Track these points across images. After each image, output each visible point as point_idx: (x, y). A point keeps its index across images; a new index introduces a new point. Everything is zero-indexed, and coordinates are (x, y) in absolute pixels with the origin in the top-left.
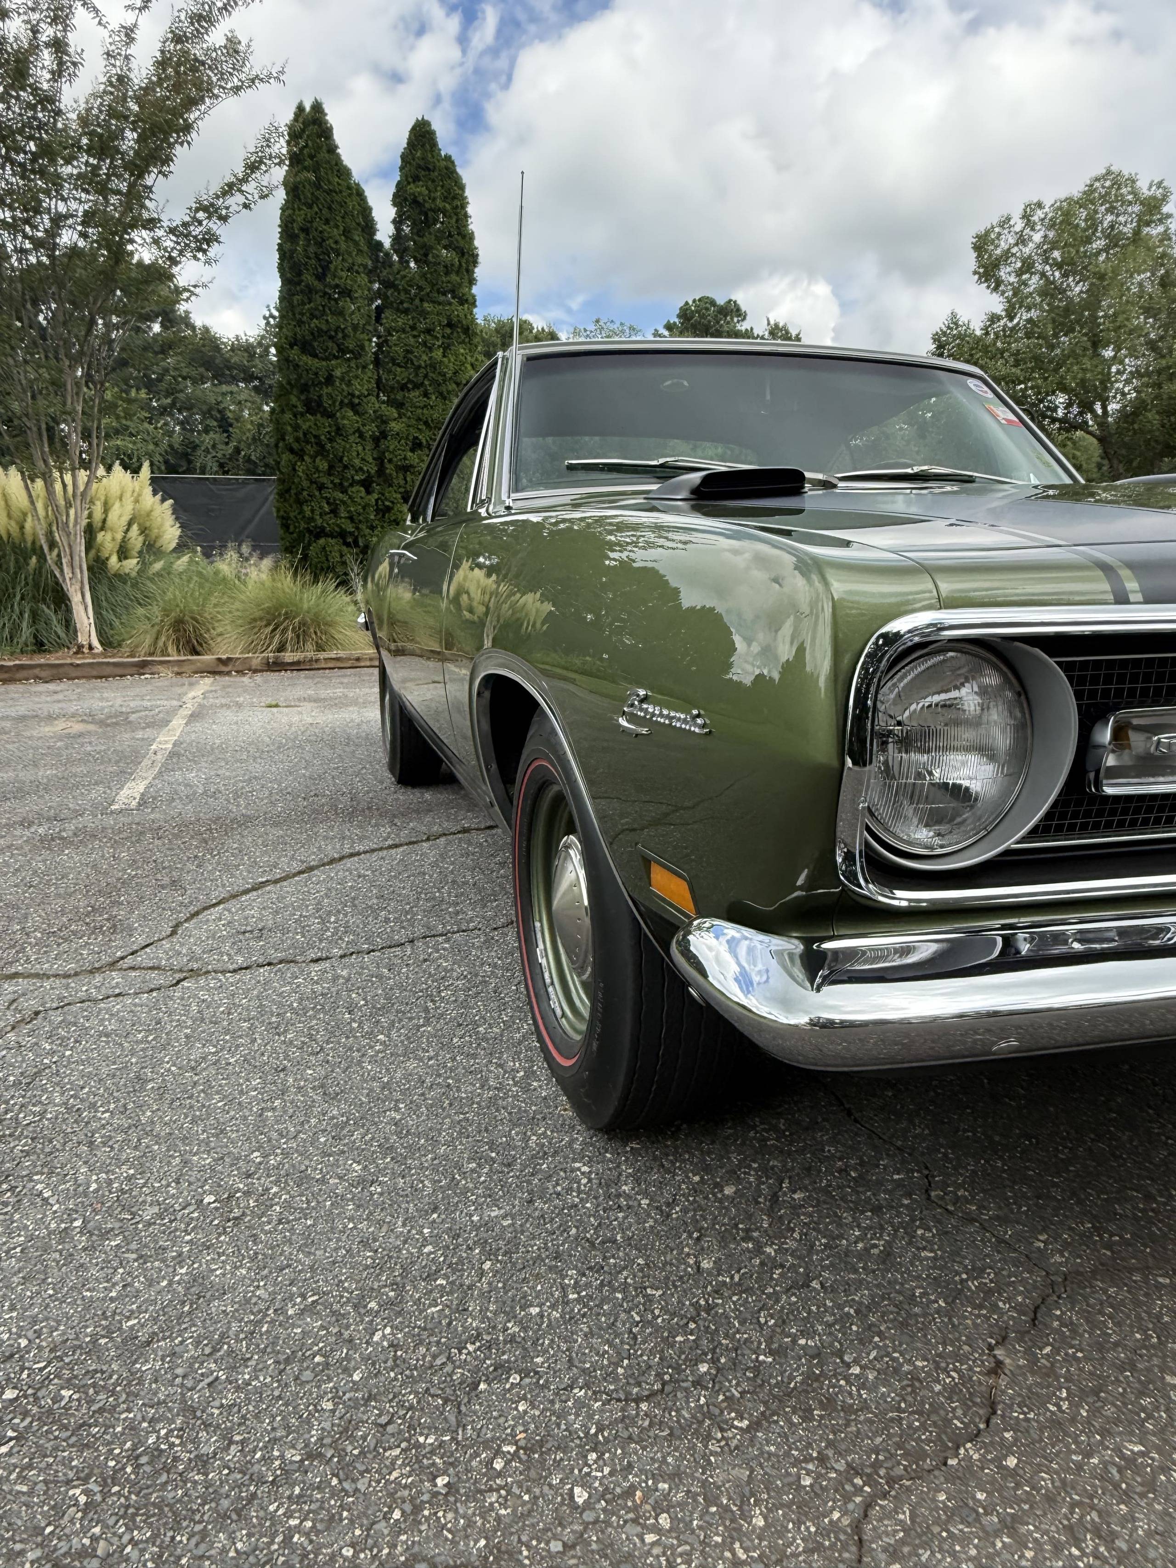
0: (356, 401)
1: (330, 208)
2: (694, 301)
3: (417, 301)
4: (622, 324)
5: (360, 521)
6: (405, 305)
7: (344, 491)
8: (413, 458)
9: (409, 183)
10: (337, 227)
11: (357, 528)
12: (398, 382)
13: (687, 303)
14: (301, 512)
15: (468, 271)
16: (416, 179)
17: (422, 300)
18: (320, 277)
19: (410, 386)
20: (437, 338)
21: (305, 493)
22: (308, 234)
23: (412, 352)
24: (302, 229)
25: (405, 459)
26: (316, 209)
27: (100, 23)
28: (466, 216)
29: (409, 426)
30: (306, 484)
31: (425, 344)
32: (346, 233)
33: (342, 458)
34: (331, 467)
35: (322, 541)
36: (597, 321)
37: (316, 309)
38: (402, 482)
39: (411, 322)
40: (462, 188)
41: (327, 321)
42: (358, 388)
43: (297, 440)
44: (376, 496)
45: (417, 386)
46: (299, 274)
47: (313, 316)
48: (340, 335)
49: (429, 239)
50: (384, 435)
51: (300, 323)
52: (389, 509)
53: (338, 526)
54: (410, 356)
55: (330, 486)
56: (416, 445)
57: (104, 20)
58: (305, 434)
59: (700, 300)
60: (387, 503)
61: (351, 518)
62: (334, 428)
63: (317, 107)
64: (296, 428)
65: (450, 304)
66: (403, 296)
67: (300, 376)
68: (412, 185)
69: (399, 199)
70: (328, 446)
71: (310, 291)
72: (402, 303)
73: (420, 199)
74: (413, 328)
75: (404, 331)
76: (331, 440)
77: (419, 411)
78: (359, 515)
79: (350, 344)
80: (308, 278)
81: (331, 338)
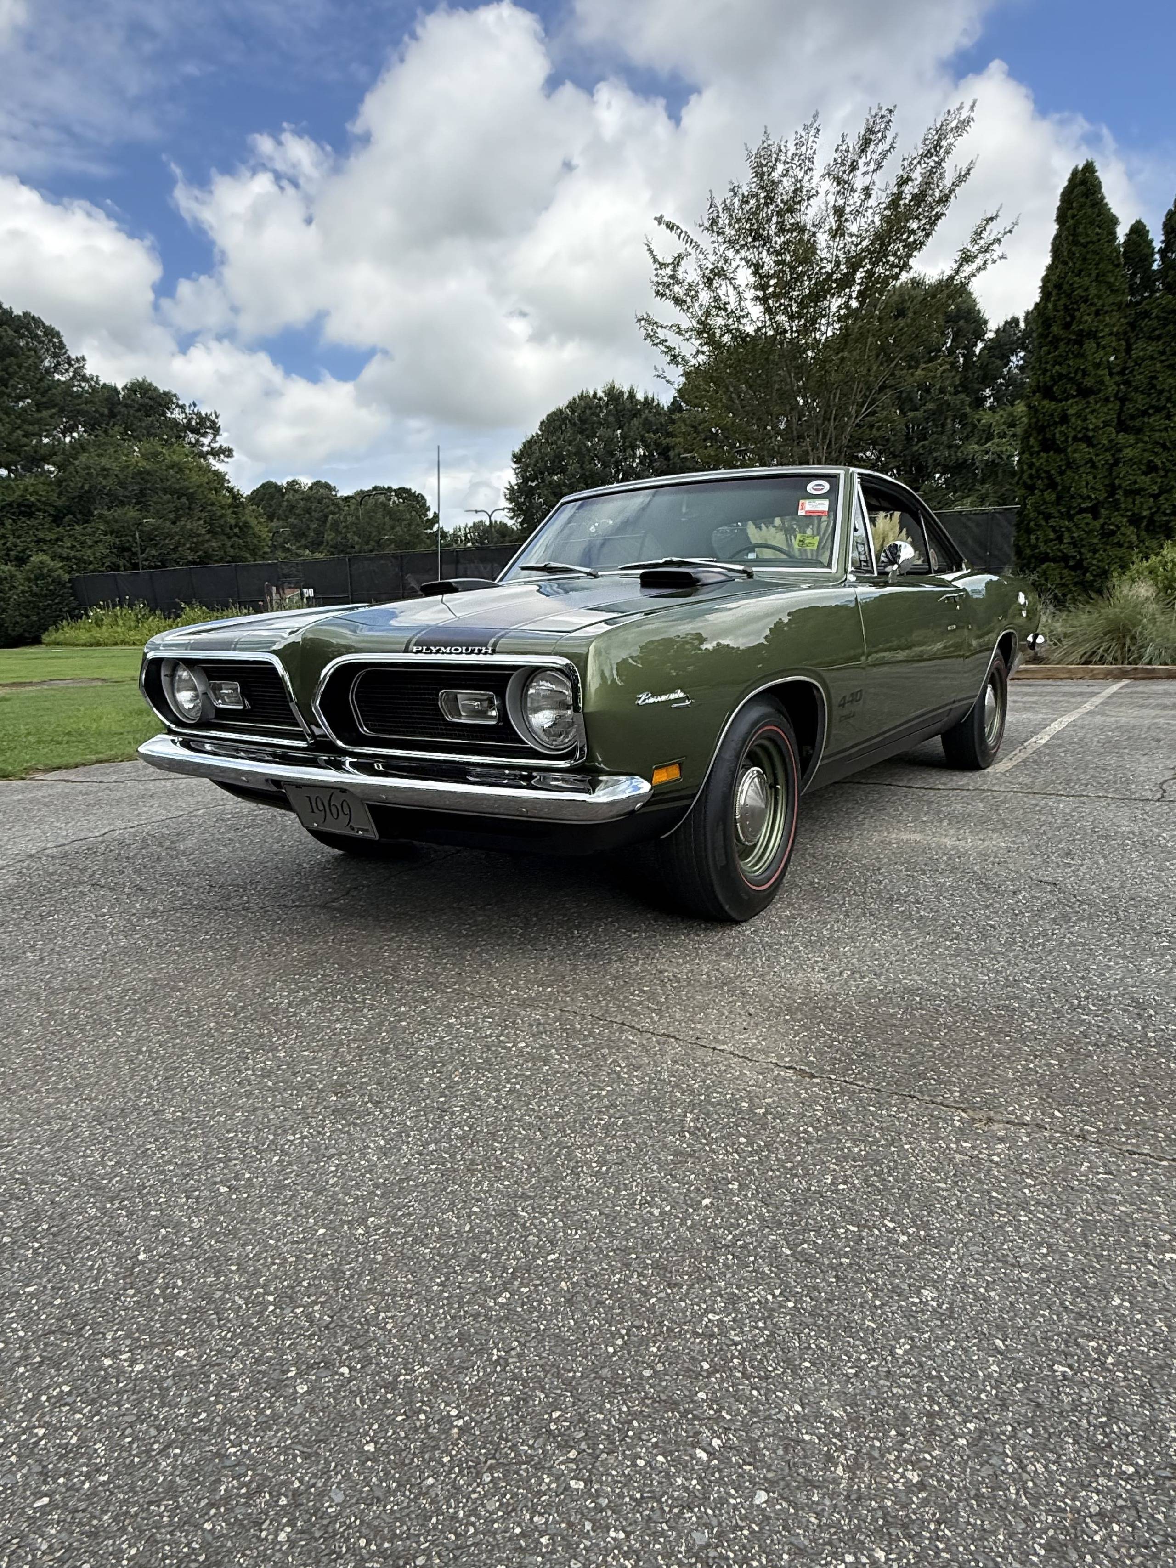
0: (1091, 434)
1: (1085, 260)
5: (1083, 546)
6: (1157, 332)
7: (1071, 518)
8: (1144, 481)
10: (1089, 275)
11: (1080, 553)
12: (1138, 409)
14: (1029, 540)
18: (1067, 326)
19: (1151, 411)
21: (1032, 524)
22: (1061, 289)
23: (1156, 378)
24: (1055, 286)
26: (1071, 264)
29: (1144, 450)
30: (1032, 515)
32: (1100, 278)
33: (1070, 488)
34: (1059, 498)
35: (1044, 566)
37: (1060, 356)
38: (1130, 506)
39: (1161, 348)
41: (1069, 366)
42: (1093, 421)
43: (1031, 477)
44: (1102, 521)
45: (1158, 410)
46: (1050, 326)
47: (1056, 363)
48: (1080, 375)
50: (1116, 462)
51: (1045, 371)
52: (1113, 533)
53: (1060, 550)
54: (1154, 382)
55: (1057, 515)
56: (1151, 468)
58: (1037, 471)
60: (1112, 527)
61: (1074, 544)
62: (1064, 462)
64: (1031, 466)
67: (1038, 420)
70: (1058, 479)
75: (1152, 358)
76: (1062, 473)
77: (1158, 434)
78: (1082, 540)
79: (1089, 382)
80: (1055, 329)
81: (1071, 379)
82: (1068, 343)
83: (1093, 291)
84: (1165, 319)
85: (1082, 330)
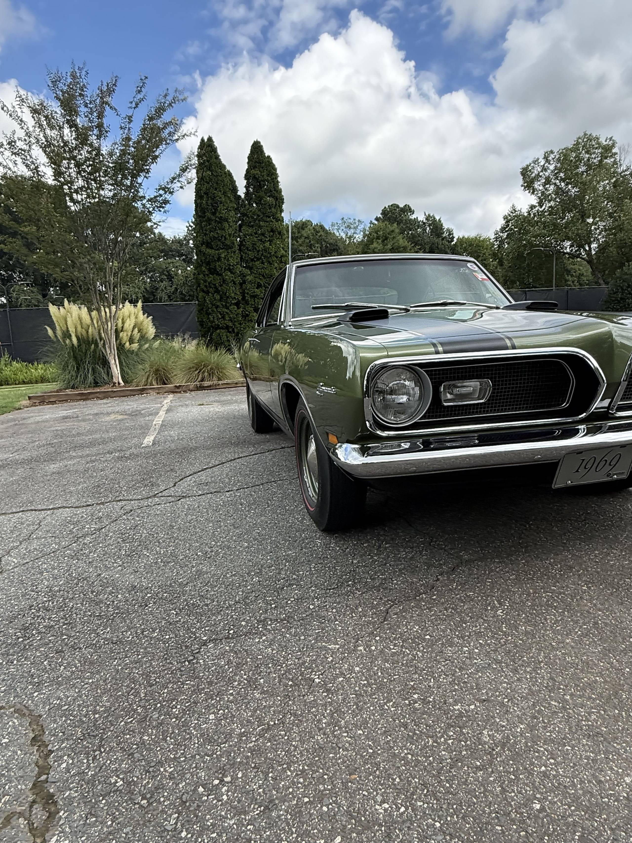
0: (232, 267)
1: (217, 183)
2: (389, 206)
3: (257, 222)
4: (354, 220)
5: (235, 321)
6: (252, 223)
7: (228, 308)
8: (258, 291)
9: (252, 169)
10: (221, 191)
11: (234, 324)
12: (250, 258)
13: (385, 208)
14: (209, 318)
15: (279, 206)
16: (255, 167)
17: (259, 221)
18: (214, 214)
19: (255, 259)
20: (267, 237)
21: (210, 310)
22: (208, 195)
23: (255, 244)
24: (205, 193)
25: (254, 292)
26: (211, 184)
27: (117, 115)
28: (278, 182)
29: (255, 277)
30: (210, 306)
31: (261, 240)
32: (225, 193)
33: (226, 293)
34: (221, 298)
35: (218, 331)
36: (343, 219)
37: (213, 228)
38: (253, 303)
39: (255, 231)
40: (275, 170)
41: (217, 233)
42: (232, 262)
43: (206, 286)
44: (242, 310)
45: (258, 259)
46: (204, 213)
47: (211, 231)
48: (223, 239)
49: (262, 194)
50: (244, 282)
51: (206, 234)
52: (247, 315)
53: (225, 324)
54: (255, 246)
55: (221, 306)
56: (259, 286)
57: (119, 113)
58: (209, 284)
59: (391, 206)
60: (247, 312)
61: (231, 320)
62: (222, 280)
63: (210, 139)
64: (205, 281)
65: (272, 221)
66: (251, 220)
67: (206, 258)
69: (247, 177)
70: (220, 289)
71: (209, 220)
72: (250, 222)
73: (257, 176)
74: (256, 233)
75: (252, 235)
76: (221, 286)
77: (260, 270)
78: (234, 318)
79: (228, 242)
80: (208, 214)
81: (219, 240)
82: (215, 222)
85: (221, 217)
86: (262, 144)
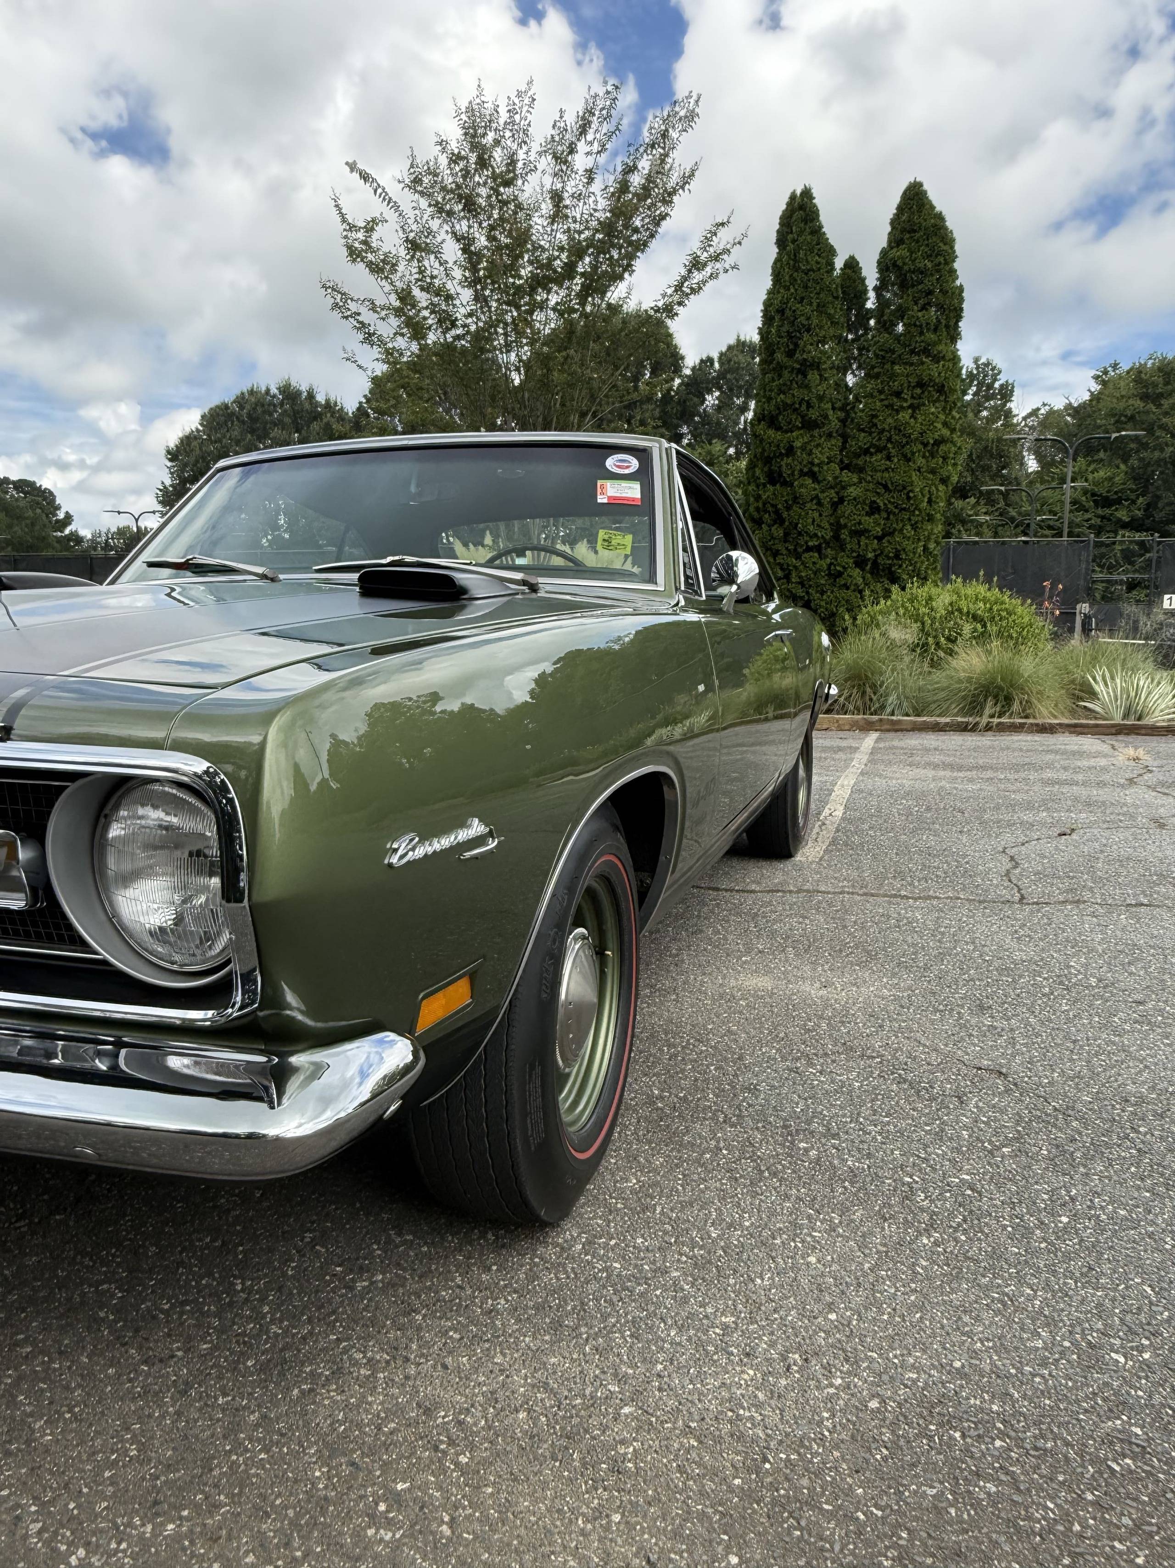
0: (816, 469)
1: (806, 287)
3: (888, 366)
5: (810, 586)
6: (876, 370)
7: (798, 557)
8: (868, 522)
9: (892, 248)
10: (811, 304)
11: (807, 593)
12: (860, 447)
15: (947, 327)
17: (893, 363)
18: (790, 354)
19: (872, 450)
20: (906, 400)
22: (783, 314)
23: (875, 416)
24: (778, 311)
25: (860, 523)
26: (792, 290)
29: (867, 490)
31: (890, 406)
32: (821, 308)
33: (797, 524)
34: (786, 534)
37: (784, 384)
38: (856, 547)
41: (793, 395)
42: (819, 456)
43: (757, 509)
44: (828, 561)
45: (879, 450)
46: (774, 352)
47: (781, 392)
48: (804, 407)
50: (841, 500)
51: (769, 399)
52: (840, 574)
53: (788, 590)
54: (875, 421)
55: (784, 552)
56: (874, 509)
58: (764, 504)
60: (838, 568)
61: (802, 584)
62: (791, 497)
63: (807, 193)
64: (758, 498)
65: (923, 363)
67: (764, 450)
68: (895, 250)
70: (785, 515)
71: (780, 368)
73: (899, 263)
74: (881, 392)
76: (788, 508)
77: (879, 474)
78: (810, 580)
79: (813, 414)
80: (778, 356)
81: (795, 410)
82: (791, 372)
83: (815, 321)
84: (883, 357)
85: (805, 360)
86: (926, 187)
